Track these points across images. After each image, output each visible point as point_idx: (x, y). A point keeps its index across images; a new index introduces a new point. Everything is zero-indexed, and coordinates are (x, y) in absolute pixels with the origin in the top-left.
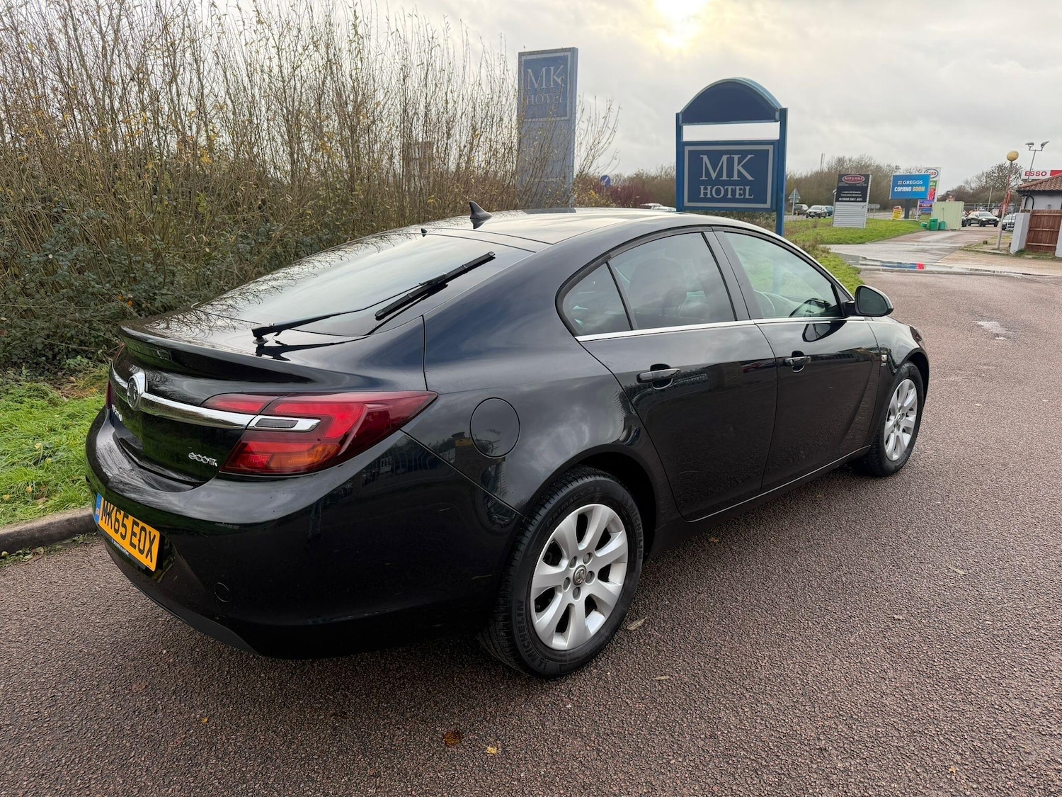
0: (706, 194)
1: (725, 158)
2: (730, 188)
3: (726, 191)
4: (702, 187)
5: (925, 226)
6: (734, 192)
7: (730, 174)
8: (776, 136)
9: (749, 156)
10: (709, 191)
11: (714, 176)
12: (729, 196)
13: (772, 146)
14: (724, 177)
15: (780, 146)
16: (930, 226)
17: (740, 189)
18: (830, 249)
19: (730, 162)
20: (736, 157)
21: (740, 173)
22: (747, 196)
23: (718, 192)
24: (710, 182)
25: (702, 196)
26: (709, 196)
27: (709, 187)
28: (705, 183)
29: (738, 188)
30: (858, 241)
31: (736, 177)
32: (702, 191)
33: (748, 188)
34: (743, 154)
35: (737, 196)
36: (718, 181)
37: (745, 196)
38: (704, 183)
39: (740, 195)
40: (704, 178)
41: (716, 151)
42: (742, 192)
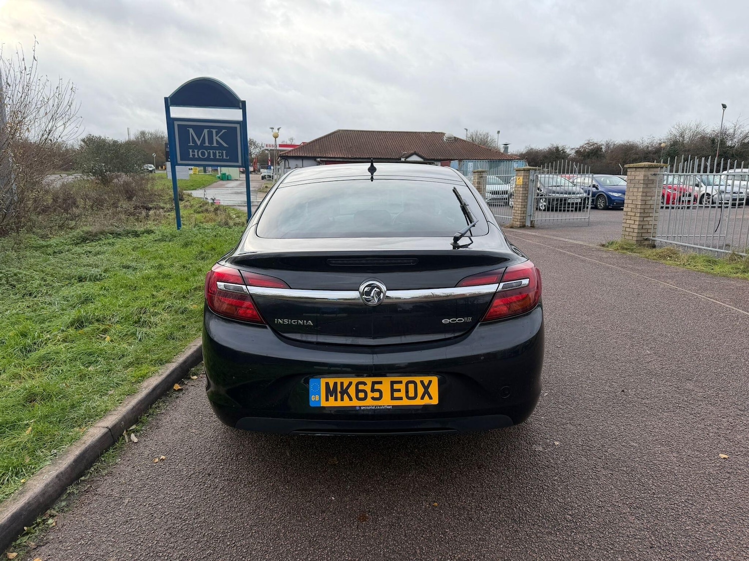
0: (194, 155)
1: (206, 131)
2: (211, 151)
3: (209, 153)
4: (191, 151)
5: (219, 177)
6: (214, 154)
7: (211, 141)
8: (241, 118)
9: (223, 131)
10: (196, 153)
11: (199, 143)
12: (212, 157)
13: (239, 125)
14: (207, 144)
15: (243, 124)
16: (222, 177)
17: (219, 153)
18: (191, 193)
19: (210, 134)
20: (214, 131)
21: (218, 142)
22: (225, 157)
23: (203, 154)
24: (196, 147)
25: (191, 156)
26: (196, 156)
27: (196, 151)
28: (193, 148)
29: (217, 152)
30: (191, 188)
31: (215, 144)
32: (191, 153)
33: (224, 152)
34: (219, 129)
35: (218, 157)
36: (202, 147)
37: (223, 157)
38: (191, 147)
39: (219, 156)
40: (191, 144)
41: (199, 126)
42: (220, 154)
